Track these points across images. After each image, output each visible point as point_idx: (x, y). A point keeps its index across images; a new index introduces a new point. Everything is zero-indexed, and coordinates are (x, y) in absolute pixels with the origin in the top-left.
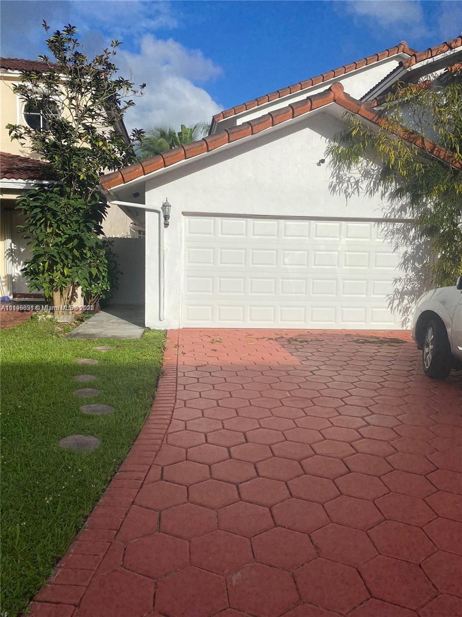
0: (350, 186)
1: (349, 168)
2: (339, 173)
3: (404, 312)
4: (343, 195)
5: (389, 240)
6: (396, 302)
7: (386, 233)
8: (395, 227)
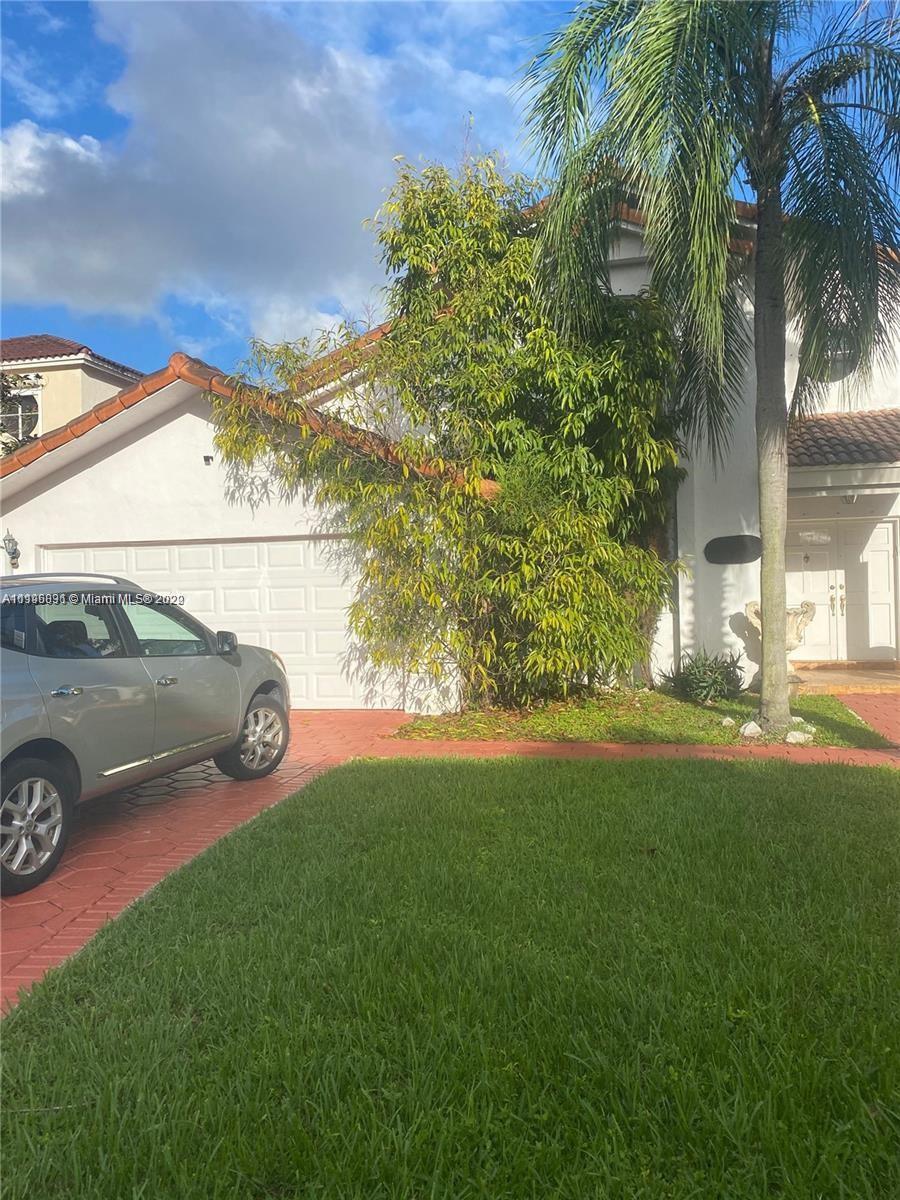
0: (255, 490)
1: (250, 463)
2: (237, 473)
3: (368, 682)
4: (246, 505)
5: (334, 567)
6: (354, 665)
7: (328, 556)
8: (341, 546)
